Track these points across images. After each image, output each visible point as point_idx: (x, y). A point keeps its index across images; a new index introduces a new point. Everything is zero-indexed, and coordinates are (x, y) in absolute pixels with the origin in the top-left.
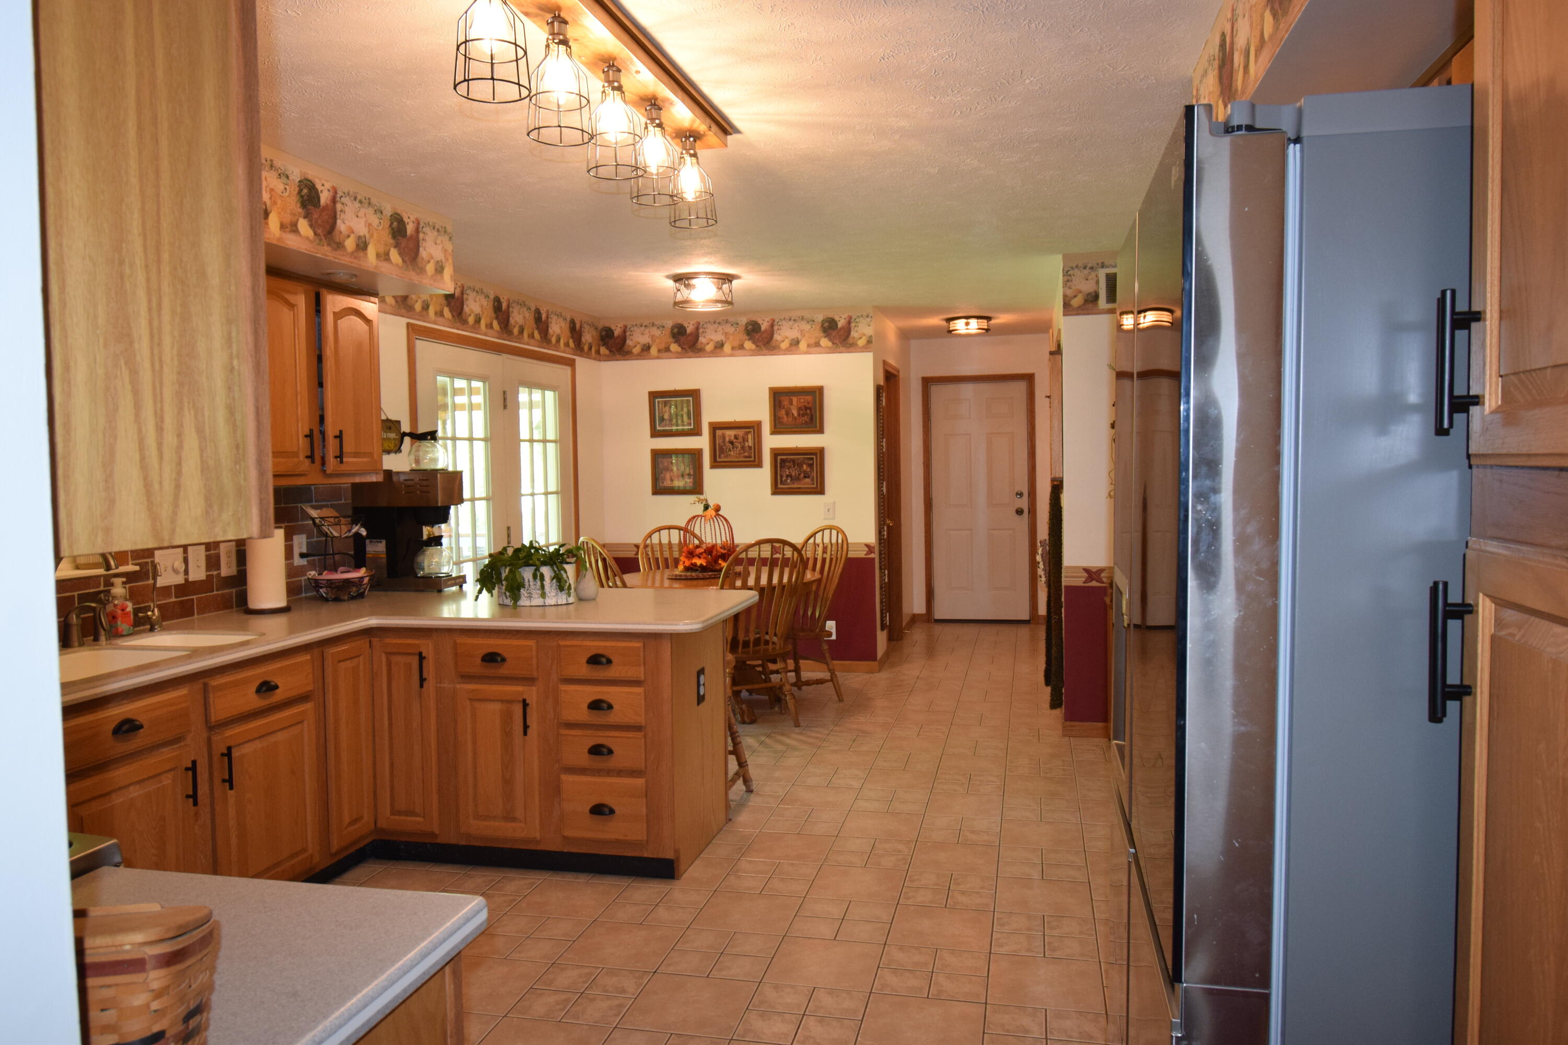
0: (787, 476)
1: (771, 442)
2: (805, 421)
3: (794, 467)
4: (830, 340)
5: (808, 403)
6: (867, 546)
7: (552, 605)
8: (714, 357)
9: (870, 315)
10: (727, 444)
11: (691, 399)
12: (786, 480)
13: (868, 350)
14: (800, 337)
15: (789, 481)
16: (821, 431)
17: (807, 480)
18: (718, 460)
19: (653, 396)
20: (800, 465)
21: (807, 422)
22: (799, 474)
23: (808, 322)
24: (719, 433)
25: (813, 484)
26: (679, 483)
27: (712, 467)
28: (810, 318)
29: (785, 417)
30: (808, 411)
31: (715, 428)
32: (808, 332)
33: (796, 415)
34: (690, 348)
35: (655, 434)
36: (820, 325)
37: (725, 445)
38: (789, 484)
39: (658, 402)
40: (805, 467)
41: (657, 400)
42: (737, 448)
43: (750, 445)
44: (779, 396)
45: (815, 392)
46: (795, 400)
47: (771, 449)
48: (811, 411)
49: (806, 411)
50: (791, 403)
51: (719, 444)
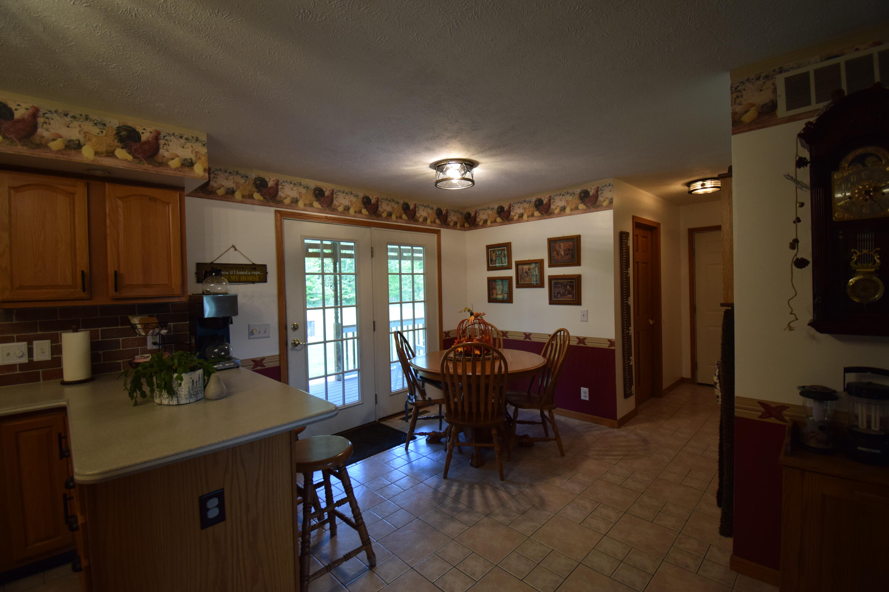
0: (558, 293)
1: (549, 271)
2: (569, 258)
3: (562, 287)
4: (585, 205)
5: (570, 246)
6: (609, 340)
7: (165, 405)
8: (518, 223)
9: (612, 184)
10: (524, 274)
11: (506, 248)
12: (557, 295)
13: (609, 208)
14: (566, 205)
15: (559, 296)
16: (578, 263)
17: (570, 296)
18: (520, 283)
19: (488, 247)
20: (565, 286)
21: (570, 259)
22: (565, 292)
23: (571, 195)
24: (520, 267)
25: (574, 298)
26: (500, 297)
27: (517, 287)
28: (572, 192)
29: (557, 256)
30: (570, 252)
31: (518, 264)
32: (571, 201)
33: (563, 254)
34: (506, 219)
35: (490, 269)
36: (578, 196)
37: (523, 274)
38: (559, 298)
39: (490, 251)
40: (568, 287)
41: (489, 250)
42: (530, 276)
43: (537, 274)
44: (552, 243)
45: (574, 239)
46: (562, 245)
47: (548, 276)
48: (572, 251)
49: (569, 251)
50: (560, 247)
51: (520, 273)
